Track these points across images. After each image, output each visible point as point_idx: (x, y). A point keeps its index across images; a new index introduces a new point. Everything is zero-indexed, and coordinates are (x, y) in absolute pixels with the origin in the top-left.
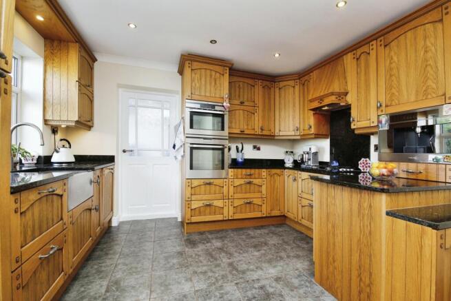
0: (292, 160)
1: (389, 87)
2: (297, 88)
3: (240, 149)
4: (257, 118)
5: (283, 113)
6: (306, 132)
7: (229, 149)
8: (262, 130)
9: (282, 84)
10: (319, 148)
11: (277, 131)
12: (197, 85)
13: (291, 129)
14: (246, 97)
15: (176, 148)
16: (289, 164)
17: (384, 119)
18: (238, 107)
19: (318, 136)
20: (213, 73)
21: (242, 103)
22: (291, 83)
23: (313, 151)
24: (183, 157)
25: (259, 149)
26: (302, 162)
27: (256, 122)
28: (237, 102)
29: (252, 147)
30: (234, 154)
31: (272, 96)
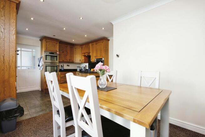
0: (79, 69)
1: (96, 53)
2: (80, 49)
3: (63, 66)
4: (68, 57)
5: (76, 56)
6: (82, 61)
7: (59, 66)
8: (70, 60)
9: (76, 47)
10: (86, 66)
11: (74, 61)
12: (48, 47)
13: (78, 60)
14: (64, 50)
15: (40, 66)
16: (78, 70)
17: (96, 60)
18: (62, 53)
19: (85, 62)
20: (54, 43)
21: (63, 52)
22: (79, 47)
23: (84, 66)
24: (43, 69)
25: (69, 66)
26: (82, 70)
27: (68, 58)
28: (61, 52)
29: (66, 65)
30: (60, 68)
31: (73, 50)
